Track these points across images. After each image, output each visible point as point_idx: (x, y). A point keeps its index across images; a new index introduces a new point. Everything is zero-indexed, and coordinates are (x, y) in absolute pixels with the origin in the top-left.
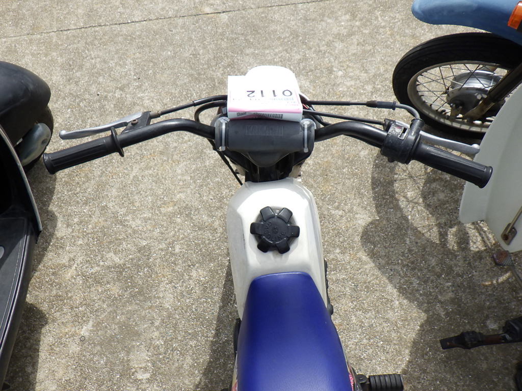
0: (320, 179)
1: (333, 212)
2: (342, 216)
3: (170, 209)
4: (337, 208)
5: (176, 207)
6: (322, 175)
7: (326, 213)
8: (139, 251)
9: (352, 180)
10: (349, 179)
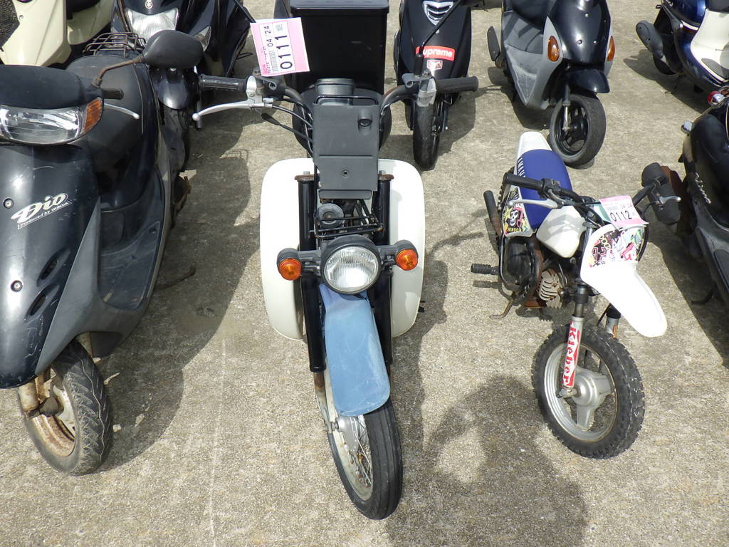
0: (500, 449)
1: (488, 416)
2: (480, 412)
3: (658, 439)
4: (483, 419)
5: (652, 439)
6: (498, 452)
7: (495, 416)
8: (672, 405)
9: (466, 443)
10: (468, 445)
